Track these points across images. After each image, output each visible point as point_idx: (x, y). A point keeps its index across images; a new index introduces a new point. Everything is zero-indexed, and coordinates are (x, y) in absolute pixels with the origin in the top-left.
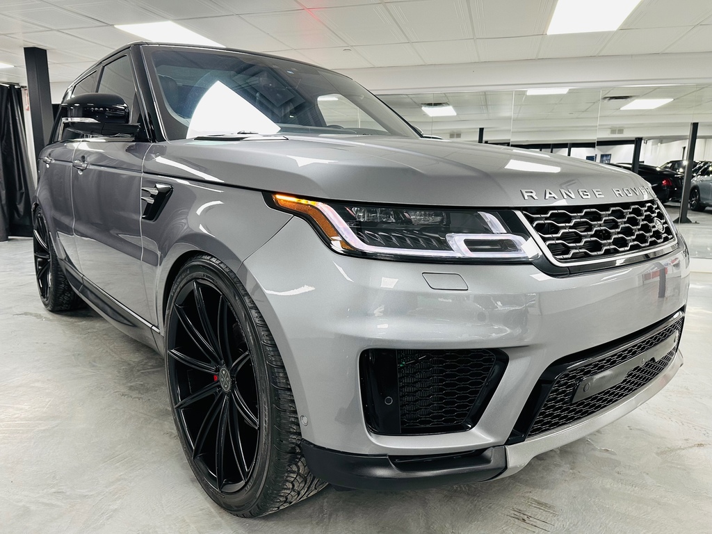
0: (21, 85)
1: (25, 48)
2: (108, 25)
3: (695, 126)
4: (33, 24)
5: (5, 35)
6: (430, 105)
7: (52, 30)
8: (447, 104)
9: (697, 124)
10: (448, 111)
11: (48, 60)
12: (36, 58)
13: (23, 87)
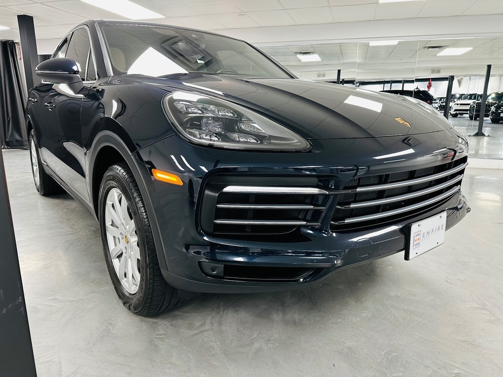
0: (15, 41)
3: (489, 67)
5: (4, 6)
6: (302, 53)
7: (37, 3)
9: (491, 65)
10: (315, 58)
11: (34, 23)
12: (26, 22)
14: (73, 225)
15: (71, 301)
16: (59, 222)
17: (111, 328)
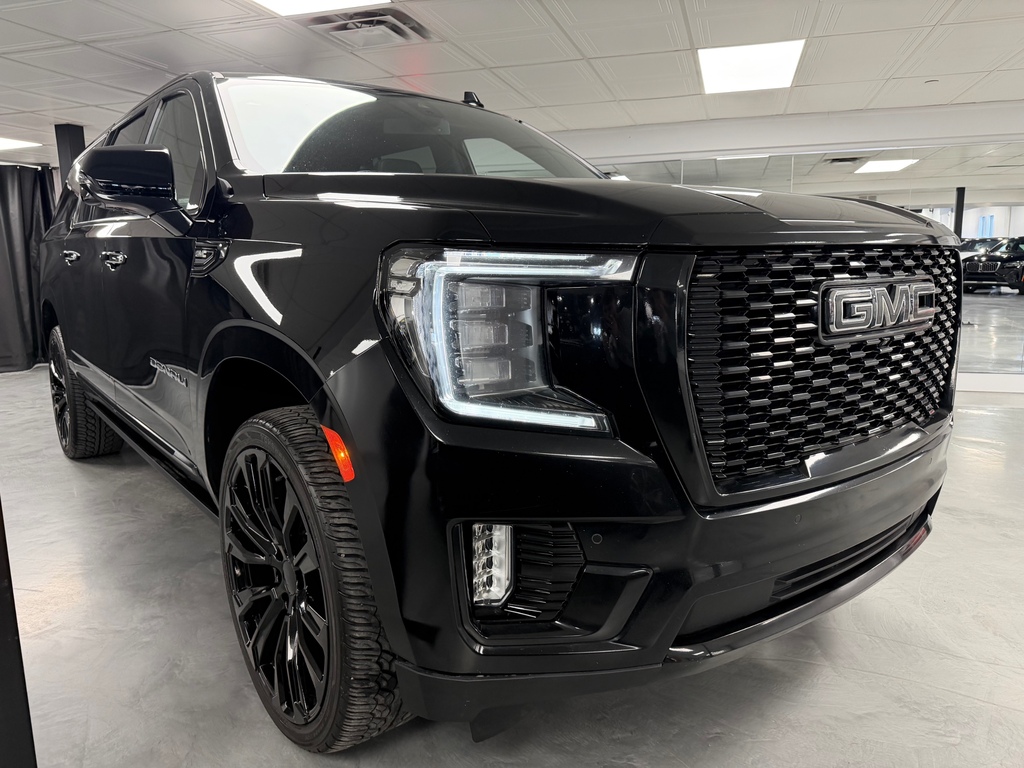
0: (52, 165)
1: (56, 126)
3: (961, 192)
7: (88, 106)
9: (964, 188)
12: (70, 136)
13: (53, 168)
14: (137, 506)
15: (118, 631)
16: (114, 501)
17: (177, 672)
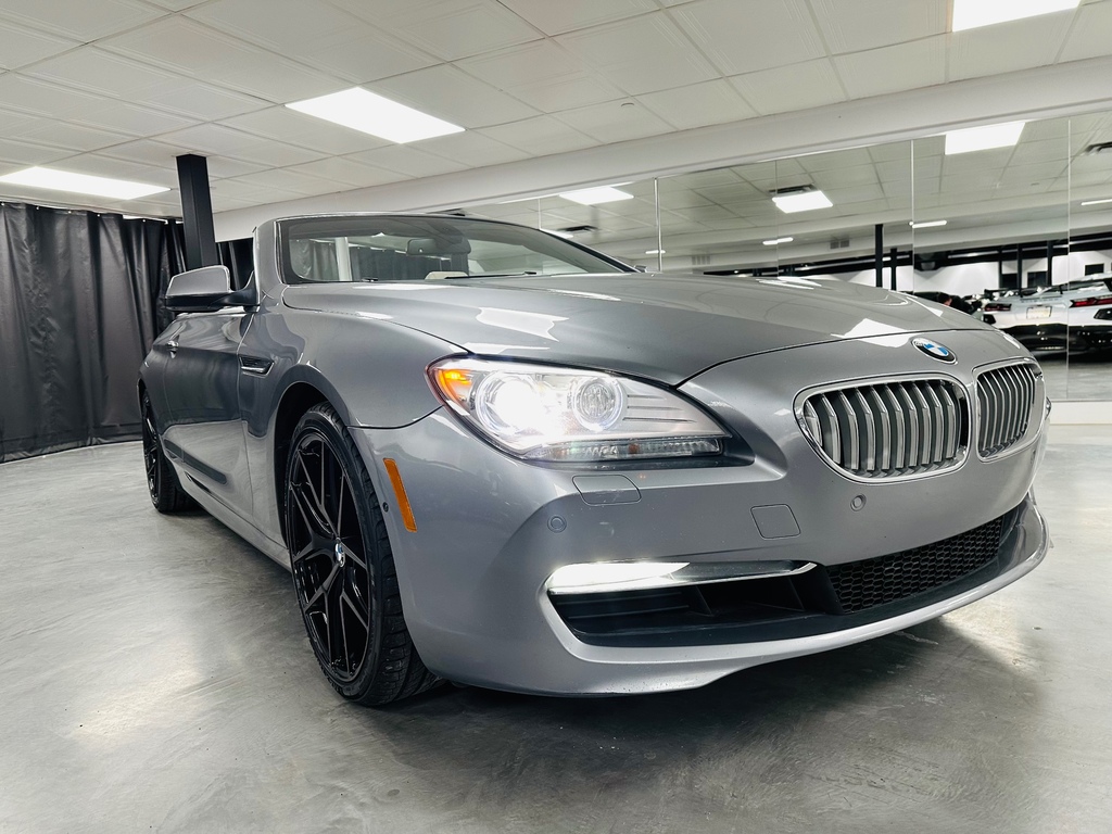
1: (178, 158)
2: (276, 105)
4: (179, 115)
5: (148, 138)
6: (783, 191)
8: (812, 187)
10: (815, 201)
11: (209, 174)
12: (193, 170)
